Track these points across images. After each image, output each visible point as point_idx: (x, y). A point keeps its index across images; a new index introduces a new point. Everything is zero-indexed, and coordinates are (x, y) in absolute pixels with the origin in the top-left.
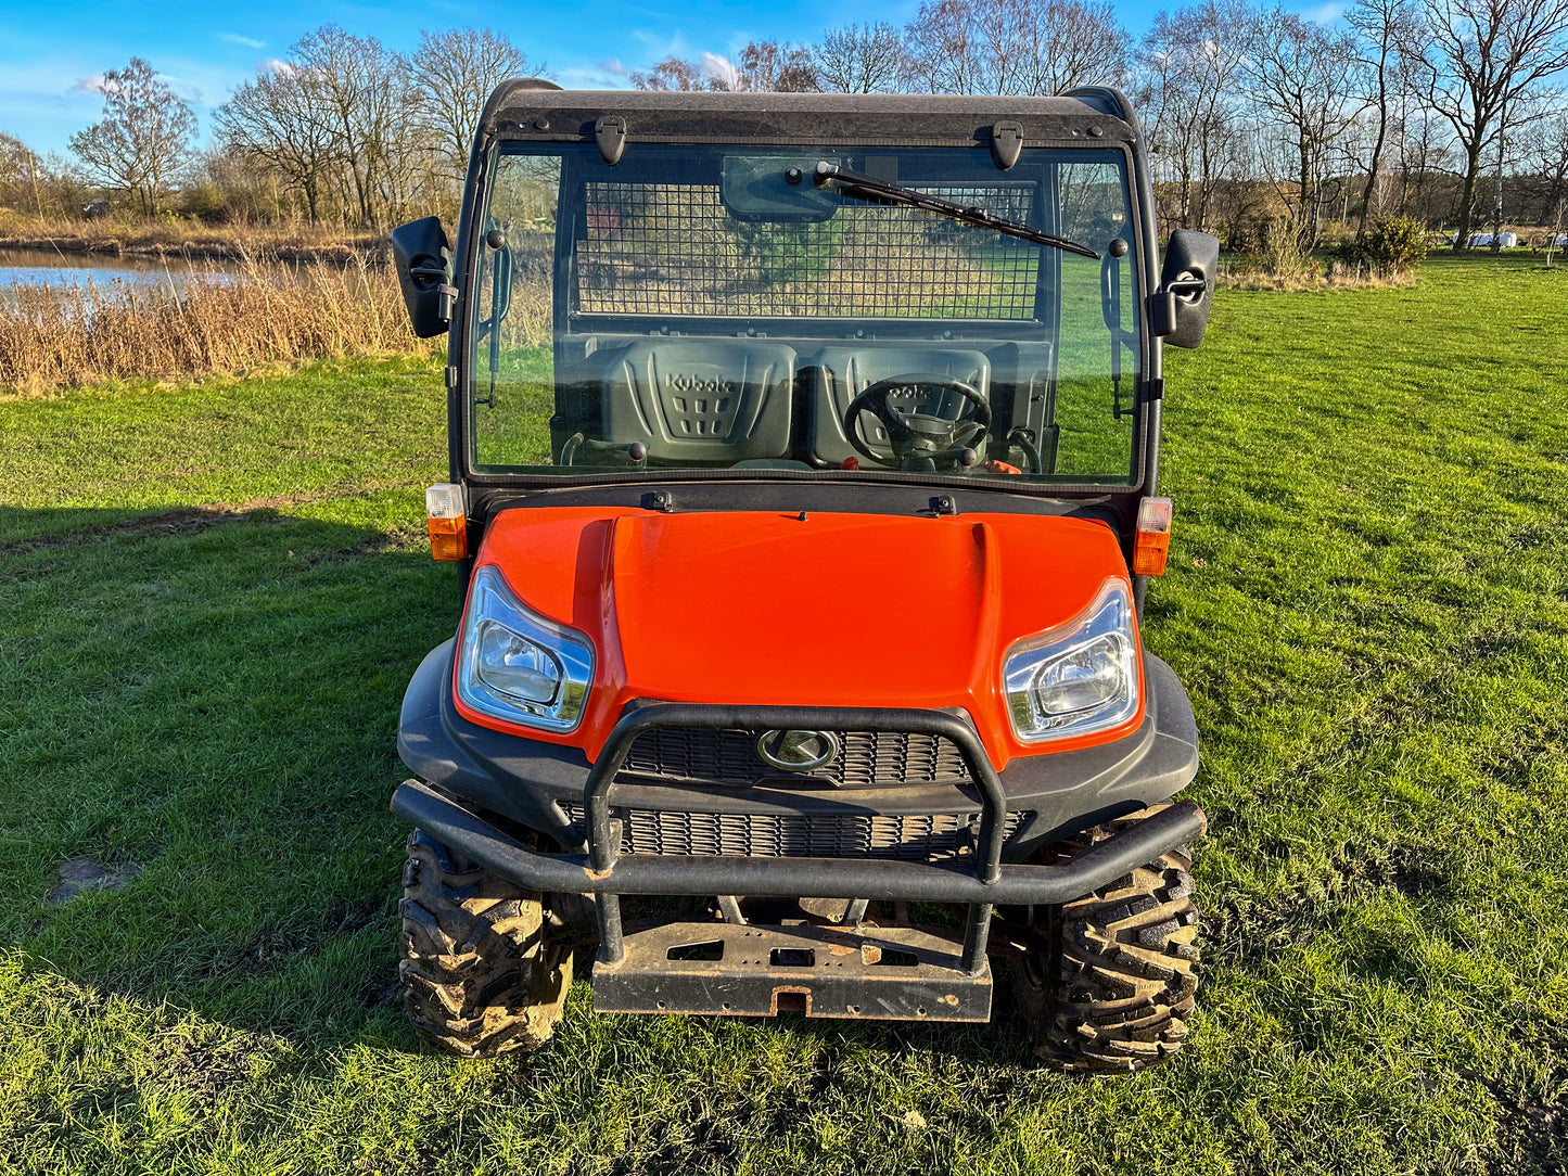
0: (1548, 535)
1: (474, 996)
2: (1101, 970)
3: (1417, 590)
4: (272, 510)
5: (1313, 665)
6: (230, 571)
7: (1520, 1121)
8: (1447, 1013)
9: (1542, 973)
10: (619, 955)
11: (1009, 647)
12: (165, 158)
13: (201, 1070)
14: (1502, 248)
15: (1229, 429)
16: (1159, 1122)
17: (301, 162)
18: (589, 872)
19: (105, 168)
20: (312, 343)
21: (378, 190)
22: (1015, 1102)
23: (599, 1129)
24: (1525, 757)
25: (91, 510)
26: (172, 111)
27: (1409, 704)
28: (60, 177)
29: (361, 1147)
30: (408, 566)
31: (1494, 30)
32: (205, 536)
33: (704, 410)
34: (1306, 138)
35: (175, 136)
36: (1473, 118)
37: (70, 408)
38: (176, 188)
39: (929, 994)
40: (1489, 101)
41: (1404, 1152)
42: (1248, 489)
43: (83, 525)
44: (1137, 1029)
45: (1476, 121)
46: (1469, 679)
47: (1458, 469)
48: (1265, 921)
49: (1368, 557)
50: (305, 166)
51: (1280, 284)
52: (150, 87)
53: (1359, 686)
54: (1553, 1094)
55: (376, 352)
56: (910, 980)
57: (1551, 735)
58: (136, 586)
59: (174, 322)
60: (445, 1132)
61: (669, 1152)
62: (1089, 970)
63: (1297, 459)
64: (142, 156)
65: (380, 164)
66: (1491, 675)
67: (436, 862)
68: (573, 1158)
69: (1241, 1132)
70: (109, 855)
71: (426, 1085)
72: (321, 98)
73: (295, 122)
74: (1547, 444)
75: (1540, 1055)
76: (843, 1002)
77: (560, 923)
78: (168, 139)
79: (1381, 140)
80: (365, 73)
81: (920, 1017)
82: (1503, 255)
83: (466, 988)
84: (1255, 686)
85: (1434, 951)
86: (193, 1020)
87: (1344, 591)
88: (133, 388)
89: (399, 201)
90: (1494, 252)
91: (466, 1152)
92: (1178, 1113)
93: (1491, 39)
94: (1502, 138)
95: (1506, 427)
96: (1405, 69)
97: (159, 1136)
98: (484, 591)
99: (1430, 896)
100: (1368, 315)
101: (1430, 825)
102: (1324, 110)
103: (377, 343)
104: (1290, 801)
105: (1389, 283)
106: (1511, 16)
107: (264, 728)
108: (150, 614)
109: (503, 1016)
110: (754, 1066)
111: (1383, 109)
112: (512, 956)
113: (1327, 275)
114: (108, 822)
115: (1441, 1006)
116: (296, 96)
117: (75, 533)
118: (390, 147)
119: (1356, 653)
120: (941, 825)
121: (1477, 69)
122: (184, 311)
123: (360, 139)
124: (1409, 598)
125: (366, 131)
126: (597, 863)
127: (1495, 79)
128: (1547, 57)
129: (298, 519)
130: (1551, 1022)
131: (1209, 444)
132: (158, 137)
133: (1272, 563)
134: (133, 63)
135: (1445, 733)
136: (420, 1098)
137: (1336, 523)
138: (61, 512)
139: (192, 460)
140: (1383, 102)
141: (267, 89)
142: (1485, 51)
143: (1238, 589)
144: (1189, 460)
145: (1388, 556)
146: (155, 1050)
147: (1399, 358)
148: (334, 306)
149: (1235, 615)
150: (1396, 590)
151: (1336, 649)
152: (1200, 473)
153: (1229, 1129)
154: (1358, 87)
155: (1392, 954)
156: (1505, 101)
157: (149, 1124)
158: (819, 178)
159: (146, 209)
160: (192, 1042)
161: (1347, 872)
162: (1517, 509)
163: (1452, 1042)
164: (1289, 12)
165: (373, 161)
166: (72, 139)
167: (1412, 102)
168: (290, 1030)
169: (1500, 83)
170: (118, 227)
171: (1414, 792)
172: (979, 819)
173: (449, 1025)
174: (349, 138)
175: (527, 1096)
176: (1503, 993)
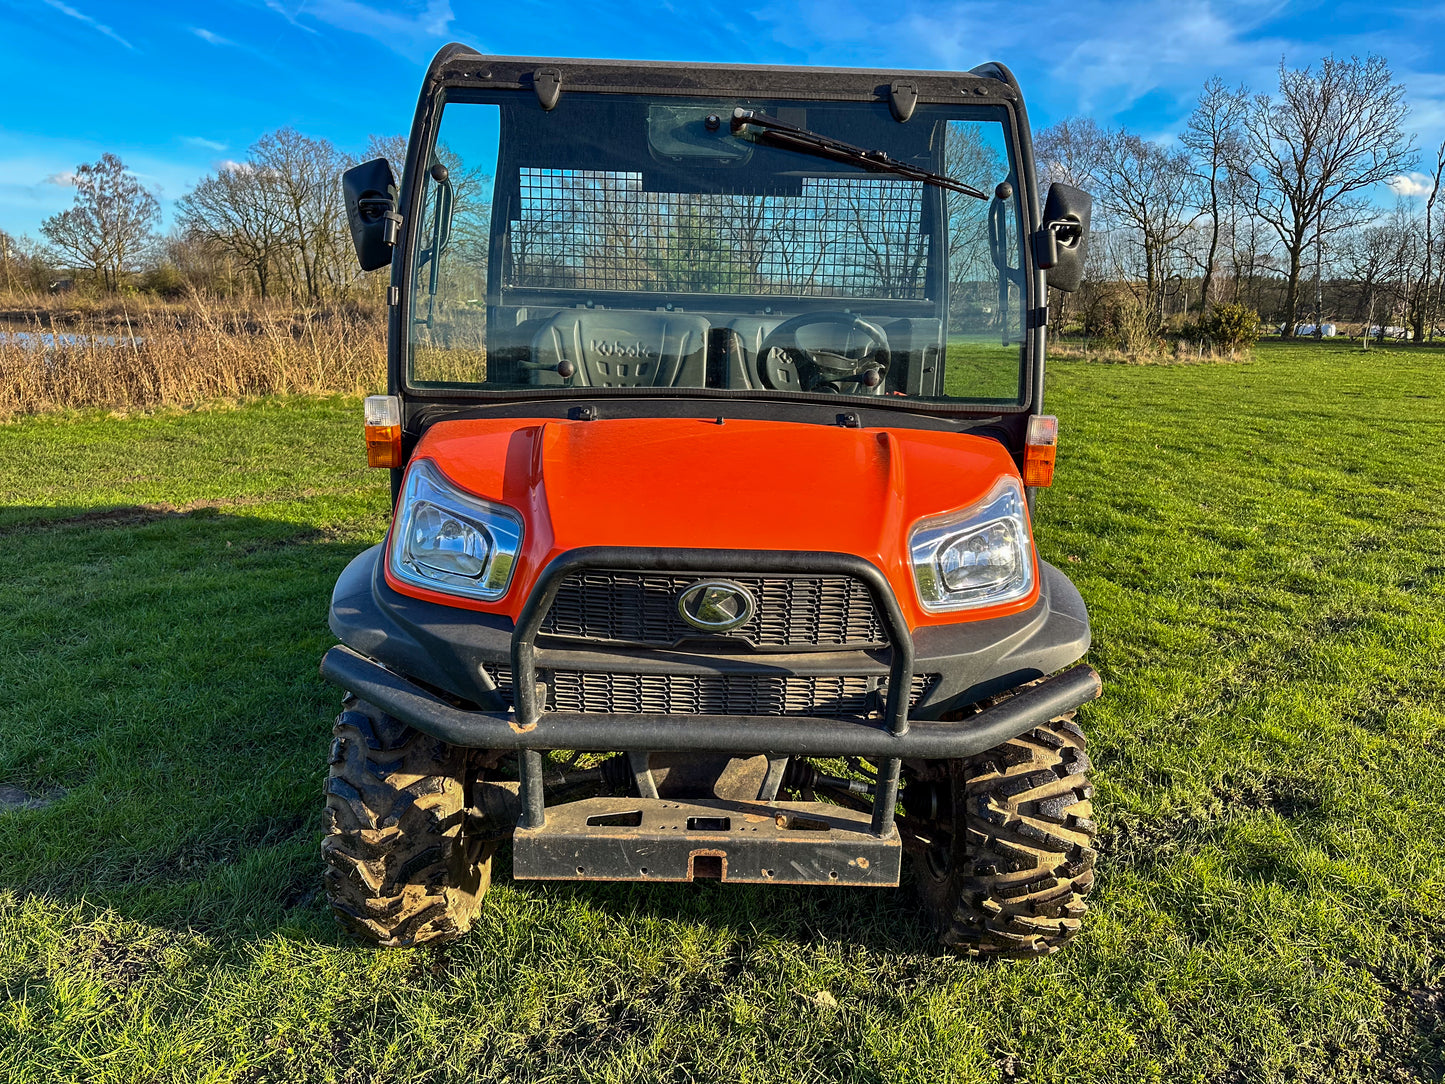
0: (1385, 542)
1: (394, 873)
2: (1004, 842)
3: (1272, 582)
4: (212, 509)
5: (1182, 637)
6: (169, 556)
7: (1405, 1002)
8: (1329, 909)
9: (1414, 877)
10: (539, 819)
11: (913, 524)
12: (129, 242)
13: (115, 963)
14: (1324, 336)
15: (1094, 461)
16: (1063, 1002)
17: (254, 246)
18: (513, 726)
19: (73, 250)
20: (259, 383)
21: (325, 272)
22: (923, 984)
23: (515, 1009)
24: (1381, 709)
25: (40, 508)
26: (138, 200)
27: (1272, 667)
28: (30, 257)
29: (274, 1027)
30: (339, 554)
31: (1307, 152)
32: (149, 527)
33: (625, 374)
34: (1150, 240)
35: (139, 223)
36: (1293, 224)
37: (25, 431)
38: (138, 268)
39: (841, 856)
40: (1306, 211)
41: (1299, 1026)
42: (1114, 505)
43: (30, 519)
44: (1040, 902)
45: (1296, 227)
46: (1325, 648)
47: (1300, 493)
48: (1153, 837)
49: (1226, 558)
50: (259, 250)
51: (1133, 359)
52: (119, 179)
53: (1226, 653)
54: (1434, 978)
55: (318, 391)
56: (823, 842)
57: (1403, 692)
58: (78, 567)
59: (129, 359)
60: (360, 1015)
61: (584, 1030)
62: (992, 843)
63: (1157, 483)
64: (108, 240)
65: (327, 249)
66: (1344, 644)
67: (362, 740)
68: (489, 1035)
69: (1142, 1011)
70: (36, 783)
71: (342, 974)
72: (275, 191)
73: (251, 211)
74: (1376, 475)
75: (1419, 946)
76: (758, 865)
77: (481, 815)
78: (133, 225)
79: (1215, 242)
80: (317, 171)
81: (832, 881)
82: (1325, 341)
83: (387, 863)
84: (1131, 653)
85: (1313, 858)
86: (110, 918)
87: (1207, 582)
88: (87, 417)
89: (343, 282)
90: (1317, 338)
91: (381, 1032)
92: (1080, 995)
93: (1305, 159)
94: (1319, 242)
95: (1340, 462)
96: (1233, 184)
97: (68, 1018)
98: (418, 479)
99: (1305, 817)
100: (1210, 382)
101: (1297, 761)
102: (1165, 216)
103: (318, 384)
104: (1170, 741)
105: (1229, 359)
106: (1320, 140)
107: (196, 678)
108: (90, 587)
109: (423, 896)
110: (668, 953)
111: (1216, 217)
112: (434, 832)
113: (1173, 353)
114: (36, 754)
115: (1323, 904)
116: (253, 190)
117: (22, 525)
118: (337, 235)
119: (1220, 629)
120: (851, 688)
121: (1294, 184)
122: (139, 352)
123: (310, 228)
124: (1265, 588)
125: (316, 221)
126: (522, 718)
127: (1310, 192)
128: (1353, 175)
129: (238, 517)
130: (1426, 918)
131: (1077, 472)
132: (124, 223)
133: (1140, 561)
134: (105, 158)
135: (1307, 690)
136: (336, 985)
137: (1196, 531)
138: (11, 509)
139: (139, 471)
140: (1215, 211)
141: (227, 183)
142: (1301, 169)
143: (1110, 580)
144: (1059, 483)
145: (1243, 555)
146: (69, 944)
147: (1241, 412)
148: (280, 351)
149: (1108, 598)
150: (1252, 581)
151: (1203, 626)
152: (1070, 493)
153: (1130, 1008)
154: (1193, 198)
155: (1273, 861)
156: (1319, 210)
157: (59, 1007)
158: (737, 122)
159: (108, 284)
160: (108, 939)
161: (1226, 799)
162: (1357, 523)
163: (1336, 935)
164: (1132, 133)
165: (320, 247)
166: (44, 223)
167: (1240, 210)
168: (206, 929)
169: (1315, 196)
170: (81, 299)
171: (1282, 734)
172: (887, 682)
173: (368, 904)
174: (300, 227)
175: (443, 982)
176: (1379, 893)
